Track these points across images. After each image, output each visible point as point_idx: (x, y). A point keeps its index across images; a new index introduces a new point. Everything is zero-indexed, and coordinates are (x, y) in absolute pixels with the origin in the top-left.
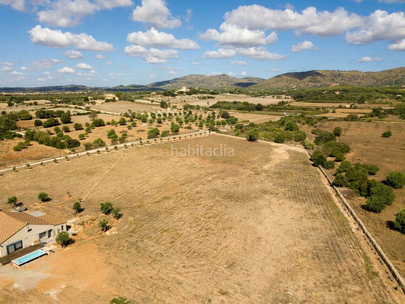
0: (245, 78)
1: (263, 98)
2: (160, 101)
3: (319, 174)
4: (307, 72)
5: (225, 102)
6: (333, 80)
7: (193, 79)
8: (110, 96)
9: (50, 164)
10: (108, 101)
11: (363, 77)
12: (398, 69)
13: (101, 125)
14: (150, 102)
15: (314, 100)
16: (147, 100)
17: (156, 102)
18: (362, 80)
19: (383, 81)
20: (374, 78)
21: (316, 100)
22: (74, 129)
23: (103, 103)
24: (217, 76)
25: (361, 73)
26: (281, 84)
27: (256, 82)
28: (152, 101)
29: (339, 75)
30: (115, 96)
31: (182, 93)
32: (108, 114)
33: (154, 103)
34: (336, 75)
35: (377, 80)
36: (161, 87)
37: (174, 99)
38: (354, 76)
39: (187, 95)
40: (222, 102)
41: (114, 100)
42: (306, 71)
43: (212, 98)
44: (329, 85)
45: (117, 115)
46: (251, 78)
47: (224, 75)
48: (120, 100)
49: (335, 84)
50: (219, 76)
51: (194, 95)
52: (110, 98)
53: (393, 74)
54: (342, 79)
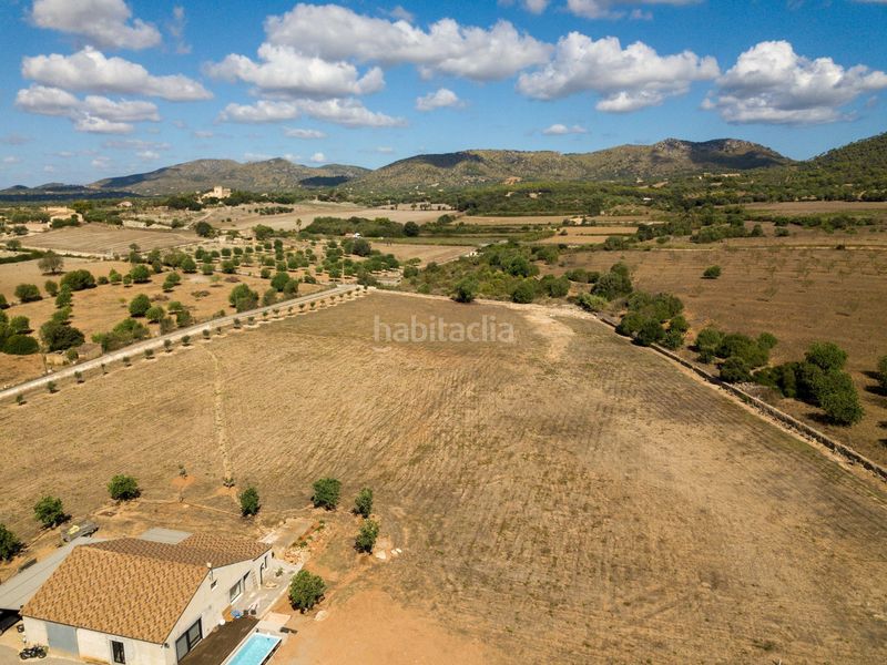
0: (325, 167)
1: (392, 209)
2: (170, 221)
3: (667, 361)
4: (457, 153)
5: (331, 220)
6: (509, 169)
7: (206, 169)
8: (62, 212)
9: (39, 398)
10: (58, 224)
11: (563, 163)
12: (622, 148)
13: (85, 286)
14: (142, 225)
15: (502, 212)
16: (132, 219)
17: (160, 223)
18: (561, 169)
19: (599, 171)
20: (581, 165)
21: (504, 212)
22: (17, 300)
23: (46, 231)
24: (263, 162)
25: (558, 156)
26: (409, 180)
27: (351, 175)
28: (149, 223)
29: (520, 159)
30: (74, 212)
31: (214, 201)
32: (80, 257)
33: (154, 226)
34: (513, 160)
35: (588, 170)
36: (128, 189)
37: (200, 215)
38: (546, 162)
39: (227, 205)
40: (325, 219)
41: (73, 223)
42: (454, 152)
43: (286, 210)
44: (502, 181)
45: (105, 259)
46: (340, 167)
47: (278, 160)
48: (88, 220)
49: (513, 178)
50: (268, 162)
51: (243, 206)
52: (64, 218)
53: (614, 159)
54: (526, 168)
